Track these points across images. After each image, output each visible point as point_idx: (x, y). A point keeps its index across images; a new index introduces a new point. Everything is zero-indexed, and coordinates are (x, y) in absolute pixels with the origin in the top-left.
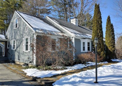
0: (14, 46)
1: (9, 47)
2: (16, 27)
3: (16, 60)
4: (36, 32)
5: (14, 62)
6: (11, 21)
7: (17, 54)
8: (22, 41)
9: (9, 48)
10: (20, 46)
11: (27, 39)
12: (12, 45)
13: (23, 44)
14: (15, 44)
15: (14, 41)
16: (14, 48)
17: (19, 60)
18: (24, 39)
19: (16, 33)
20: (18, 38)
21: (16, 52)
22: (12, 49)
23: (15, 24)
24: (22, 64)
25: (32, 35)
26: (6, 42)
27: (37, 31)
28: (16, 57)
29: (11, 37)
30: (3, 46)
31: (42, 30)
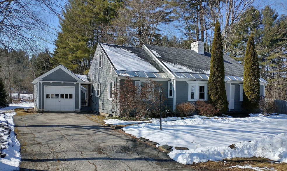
0: (98, 91)
1: (92, 93)
2: (100, 66)
3: (101, 110)
4: (119, 76)
5: (98, 113)
6: (94, 57)
7: (101, 102)
8: (106, 86)
9: (92, 94)
10: (104, 92)
11: (111, 84)
12: (96, 90)
13: (108, 90)
14: (99, 89)
15: (98, 85)
16: (98, 94)
17: (103, 110)
18: (108, 83)
19: (99, 74)
20: (101, 81)
21: (100, 100)
22: (96, 95)
23: (98, 61)
24: (106, 115)
25: (115, 79)
26: (89, 85)
28: (101, 107)
29: (94, 79)
30: (85, 90)
31: (129, 72)
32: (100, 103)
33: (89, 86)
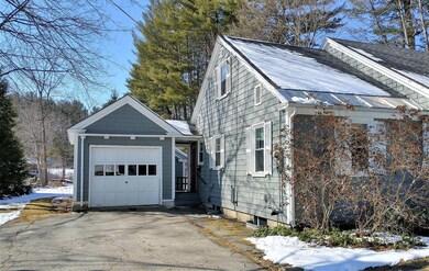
0: (218, 155)
1: (201, 160)
2: (223, 91)
3: (226, 203)
4: (291, 102)
5: (219, 210)
6: (208, 75)
7: (228, 182)
8: (243, 140)
9: (202, 163)
10: (236, 155)
11: (259, 131)
12: (213, 153)
13: (248, 151)
14: (222, 151)
15: (218, 141)
16: (218, 163)
17: (235, 202)
18: (250, 132)
19: (222, 112)
20: (229, 129)
21: (224, 178)
22: (213, 166)
23: (218, 83)
24: (245, 218)
25: (277, 114)
26: (193, 144)
27: (295, 99)
28: (226, 194)
29: (207, 127)
30: (184, 158)
31: (312, 93)
32: (226, 184)
33: (194, 147)
